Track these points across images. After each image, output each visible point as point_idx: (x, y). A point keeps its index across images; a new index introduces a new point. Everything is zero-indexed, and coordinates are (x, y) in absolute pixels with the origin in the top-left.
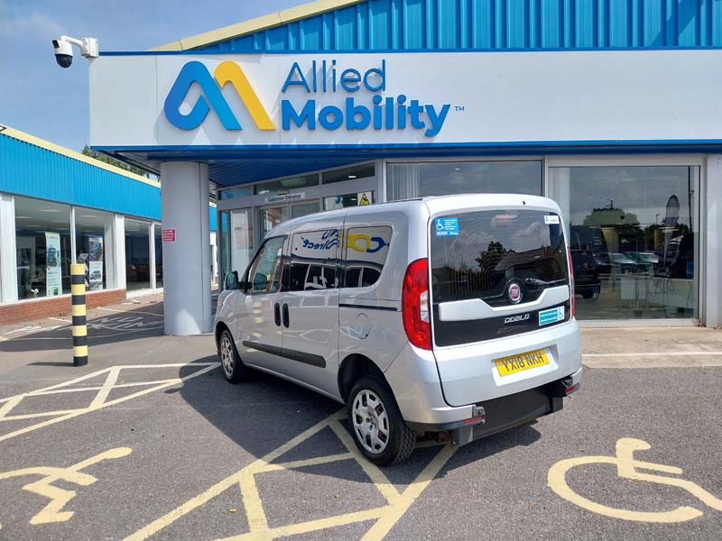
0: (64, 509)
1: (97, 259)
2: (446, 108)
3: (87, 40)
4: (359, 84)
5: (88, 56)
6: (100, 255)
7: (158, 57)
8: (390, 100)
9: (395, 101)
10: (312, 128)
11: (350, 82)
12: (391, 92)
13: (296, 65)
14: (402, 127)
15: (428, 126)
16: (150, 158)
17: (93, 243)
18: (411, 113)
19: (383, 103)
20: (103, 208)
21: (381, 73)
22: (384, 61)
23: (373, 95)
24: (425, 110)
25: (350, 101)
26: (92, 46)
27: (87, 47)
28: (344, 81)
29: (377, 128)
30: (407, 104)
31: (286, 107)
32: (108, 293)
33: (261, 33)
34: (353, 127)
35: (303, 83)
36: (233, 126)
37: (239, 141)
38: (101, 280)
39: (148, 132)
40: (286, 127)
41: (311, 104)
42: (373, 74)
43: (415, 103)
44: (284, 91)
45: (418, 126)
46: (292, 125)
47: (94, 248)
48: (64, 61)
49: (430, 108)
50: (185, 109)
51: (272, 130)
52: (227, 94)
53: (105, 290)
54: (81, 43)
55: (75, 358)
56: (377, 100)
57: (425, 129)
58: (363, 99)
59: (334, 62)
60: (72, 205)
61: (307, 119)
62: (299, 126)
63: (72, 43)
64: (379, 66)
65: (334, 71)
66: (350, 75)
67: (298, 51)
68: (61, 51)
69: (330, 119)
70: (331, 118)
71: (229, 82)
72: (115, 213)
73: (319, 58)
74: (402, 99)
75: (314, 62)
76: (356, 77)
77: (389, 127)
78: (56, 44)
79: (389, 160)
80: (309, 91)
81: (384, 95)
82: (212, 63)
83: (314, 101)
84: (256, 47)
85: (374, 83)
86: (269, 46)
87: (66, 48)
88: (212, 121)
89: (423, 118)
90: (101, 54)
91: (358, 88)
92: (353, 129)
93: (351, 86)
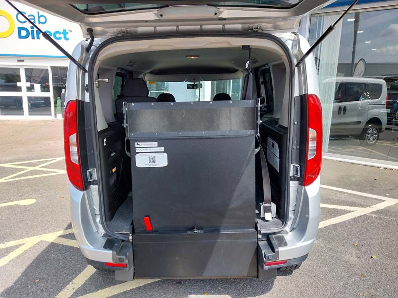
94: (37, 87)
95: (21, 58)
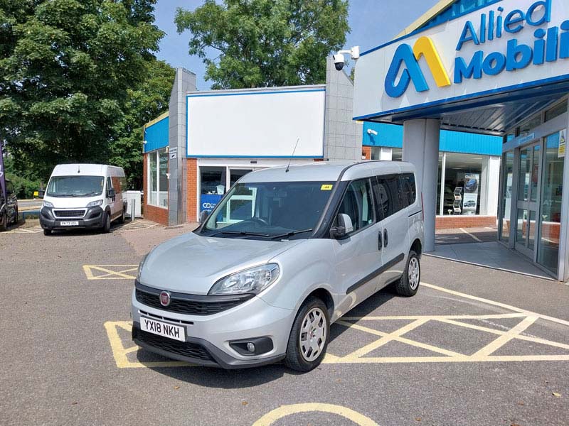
1: (472, 191)
3: (352, 49)
4: (523, 22)
5: (355, 59)
6: (476, 187)
7: (386, 47)
10: (477, 77)
11: (513, 24)
14: (564, 56)
17: (468, 180)
19: (547, 36)
20: (475, 152)
21: (546, 4)
23: (535, 30)
25: (511, 44)
27: (352, 54)
28: (508, 25)
29: (538, 63)
32: (480, 218)
33: (458, 2)
35: (473, 38)
36: (423, 89)
37: (427, 99)
38: (475, 208)
40: (457, 81)
42: (540, 7)
46: (464, 78)
47: (470, 183)
48: (339, 66)
51: (449, 86)
53: (477, 216)
54: (349, 52)
56: (539, 34)
59: (500, 9)
60: (444, 152)
61: (474, 70)
62: (469, 77)
63: (345, 54)
65: (499, 18)
66: (517, 16)
68: (337, 61)
69: (494, 66)
70: (495, 64)
72: (490, 156)
73: (486, 11)
75: (483, 15)
76: (520, 17)
77: (552, 59)
78: (334, 58)
80: (477, 44)
81: (547, 27)
82: (413, 42)
84: (454, 15)
85: (536, 18)
87: (340, 59)
88: (411, 87)
90: (361, 55)
91: (522, 28)
92: (514, 69)
93: (514, 27)
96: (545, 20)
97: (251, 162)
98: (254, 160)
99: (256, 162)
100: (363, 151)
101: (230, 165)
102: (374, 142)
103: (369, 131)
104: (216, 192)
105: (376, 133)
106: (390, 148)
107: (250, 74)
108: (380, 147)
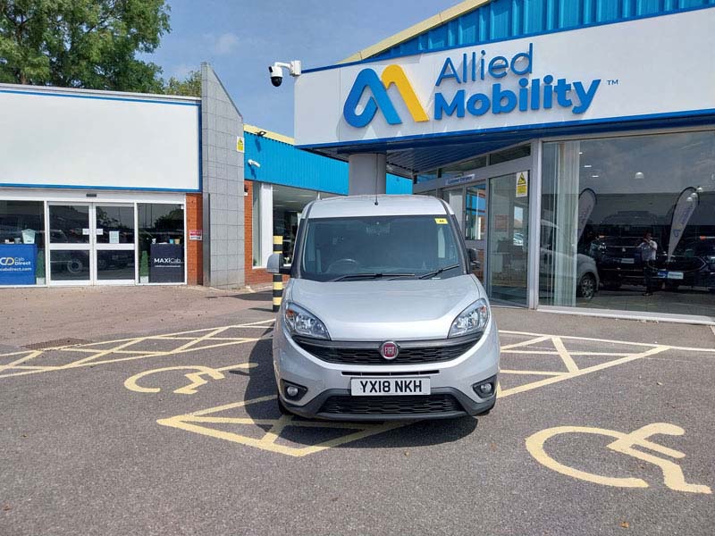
0: (195, 389)
2: (596, 83)
3: (292, 62)
4: (507, 69)
5: (294, 75)
7: (341, 68)
8: (536, 82)
9: (542, 82)
10: (461, 116)
11: (497, 69)
12: (538, 73)
13: (448, 61)
14: (548, 106)
15: (576, 103)
16: (339, 152)
18: (558, 92)
19: (529, 85)
21: (529, 56)
22: (531, 45)
23: (519, 78)
24: (573, 88)
25: (497, 87)
26: (296, 67)
27: (293, 69)
28: (492, 68)
29: (523, 109)
30: (554, 83)
31: (439, 99)
33: (425, 34)
34: (499, 111)
35: (454, 76)
36: (394, 121)
37: (399, 133)
39: (331, 132)
40: (438, 117)
41: (461, 94)
42: (521, 58)
43: (562, 82)
44: (438, 84)
45: (565, 104)
46: (444, 115)
48: (276, 81)
49: (578, 85)
50: (359, 110)
51: (427, 121)
52: (391, 94)
54: (288, 65)
55: (274, 306)
56: (523, 83)
57: (572, 108)
58: (510, 84)
59: (483, 52)
61: (456, 108)
62: (450, 115)
63: (283, 67)
64: (526, 50)
65: (483, 60)
66: (499, 62)
67: (457, 45)
69: (478, 106)
70: (480, 105)
71: (392, 83)
73: (469, 51)
74: (549, 79)
75: (465, 55)
76: (504, 63)
77: (535, 108)
78: (271, 70)
79: (545, 139)
80: (459, 82)
81: (531, 78)
82: (380, 68)
83: (463, 91)
84: (421, 48)
85: (520, 67)
86: (431, 46)
87: (278, 72)
88: (379, 118)
89: (572, 96)
90: (303, 72)
91: (505, 74)
92: (499, 113)
93: (499, 73)
94: (114, 235)
95: (92, 191)
96: (529, 70)
97: (88, 196)
98: (93, 192)
99: (95, 196)
100: (245, 186)
101: (48, 199)
102: (255, 177)
103: (250, 161)
104: (22, 241)
105: (258, 165)
106: (270, 184)
107: (34, 66)
108: (261, 182)
